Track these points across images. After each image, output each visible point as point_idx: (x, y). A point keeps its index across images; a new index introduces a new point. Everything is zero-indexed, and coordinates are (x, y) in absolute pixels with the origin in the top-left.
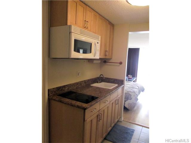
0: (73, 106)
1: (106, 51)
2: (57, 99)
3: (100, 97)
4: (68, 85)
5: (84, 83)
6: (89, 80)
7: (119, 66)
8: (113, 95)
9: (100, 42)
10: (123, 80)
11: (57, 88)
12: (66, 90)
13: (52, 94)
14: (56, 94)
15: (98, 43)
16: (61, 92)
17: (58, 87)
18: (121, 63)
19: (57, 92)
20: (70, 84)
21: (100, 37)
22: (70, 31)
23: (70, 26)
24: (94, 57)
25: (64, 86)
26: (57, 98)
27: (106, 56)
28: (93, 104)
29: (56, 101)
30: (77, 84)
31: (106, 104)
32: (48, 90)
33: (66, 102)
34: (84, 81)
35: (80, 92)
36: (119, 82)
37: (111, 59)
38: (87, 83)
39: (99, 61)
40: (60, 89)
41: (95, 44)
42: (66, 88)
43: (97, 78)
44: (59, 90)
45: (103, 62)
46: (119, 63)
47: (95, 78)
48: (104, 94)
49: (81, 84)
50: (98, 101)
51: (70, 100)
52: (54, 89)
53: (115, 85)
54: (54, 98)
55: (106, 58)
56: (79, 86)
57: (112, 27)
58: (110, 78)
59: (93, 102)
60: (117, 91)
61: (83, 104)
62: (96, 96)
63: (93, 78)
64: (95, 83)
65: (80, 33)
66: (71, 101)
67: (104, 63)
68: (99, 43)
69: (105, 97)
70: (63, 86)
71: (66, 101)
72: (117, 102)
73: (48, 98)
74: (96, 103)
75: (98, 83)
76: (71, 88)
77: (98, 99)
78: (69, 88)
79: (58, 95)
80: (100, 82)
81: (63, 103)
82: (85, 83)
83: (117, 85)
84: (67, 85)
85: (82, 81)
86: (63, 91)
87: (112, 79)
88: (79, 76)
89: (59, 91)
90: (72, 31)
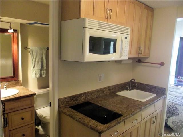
0: (85, 125)
1: (140, 47)
2: (68, 113)
3: (125, 115)
4: (86, 93)
5: (107, 90)
6: (115, 86)
7: (159, 68)
8: (148, 110)
9: (129, 36)
10: (165, 89)
11: (70, 97)
12: (82, 100)
13: (63, 105)
14: (68, 105)
15: (126, 38)
16: (75, 103)
17: (72, 96)
18: (162, 64)
19: (70, 103)
20: (88, 92)
21: (130, 29)
22: (84, 27)
23: (84, 20)
24: (120, 57)
25: (80, 95)
26: (68, 111)
27: (139, 54)
28: (112, 125)
29: (67, 115)
30: (98, 92)
31: (134, 124)
32: (59, 100)
33: (77, 119)
34: (109, 87)
35: (100, 103)
36: (159, 90)
37: (148, 57)
38: (112, 90)
39: (131, 61)
40: (74, 99)
41: (122, 40)
42: (82, 97)
43: (128, 82)
44: (72, 99)
45: (137, 61)
46: (160, 64)
47: (124, 83)
48: (132, 110)
49: (103, 92)
50: (121, 120)
51: (83, 115)
52: (65, 98)
53: (151, 95)
54: (64, 111)
55: (139, 56)
56: (101, 95)
57: (150, 13)
58: (146, 84)
59: (114, 123)
60: (154, 104)
61: (99, 124)
62: (120, 113)
63: (122, 84)
64: (124, 90)
65: (99, 27)
66: (84, 118)
67: (138, 63)
68: (128, 38)
69: (133, 115)
70: (78, 95)
71: (78, 117)
72: (153, 119)
73: (58, 110)
74: (117, 124)
75: (127, 90)
76: (89, 97)
77: (122, 117)
78: (86, 97)
79: (70, 107)
80: (131, 90)
81: (74, 119)
82: (109, 90)
83: (155, 95)
84: (83, 94)
85: (105, 88)
86: (78, 102)
87: (148, 86)
88: (101, 81)
89: (73, 101)
90: (87, 26)
